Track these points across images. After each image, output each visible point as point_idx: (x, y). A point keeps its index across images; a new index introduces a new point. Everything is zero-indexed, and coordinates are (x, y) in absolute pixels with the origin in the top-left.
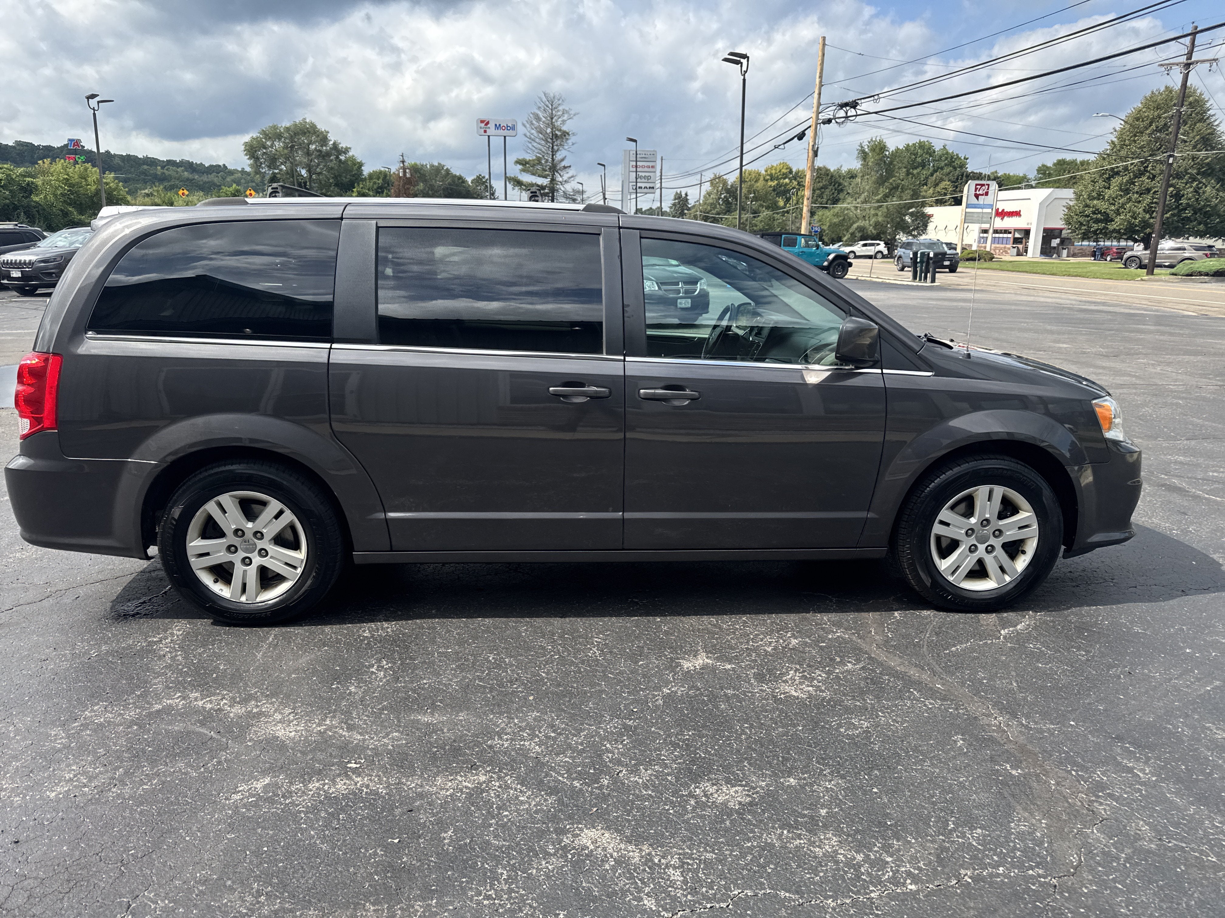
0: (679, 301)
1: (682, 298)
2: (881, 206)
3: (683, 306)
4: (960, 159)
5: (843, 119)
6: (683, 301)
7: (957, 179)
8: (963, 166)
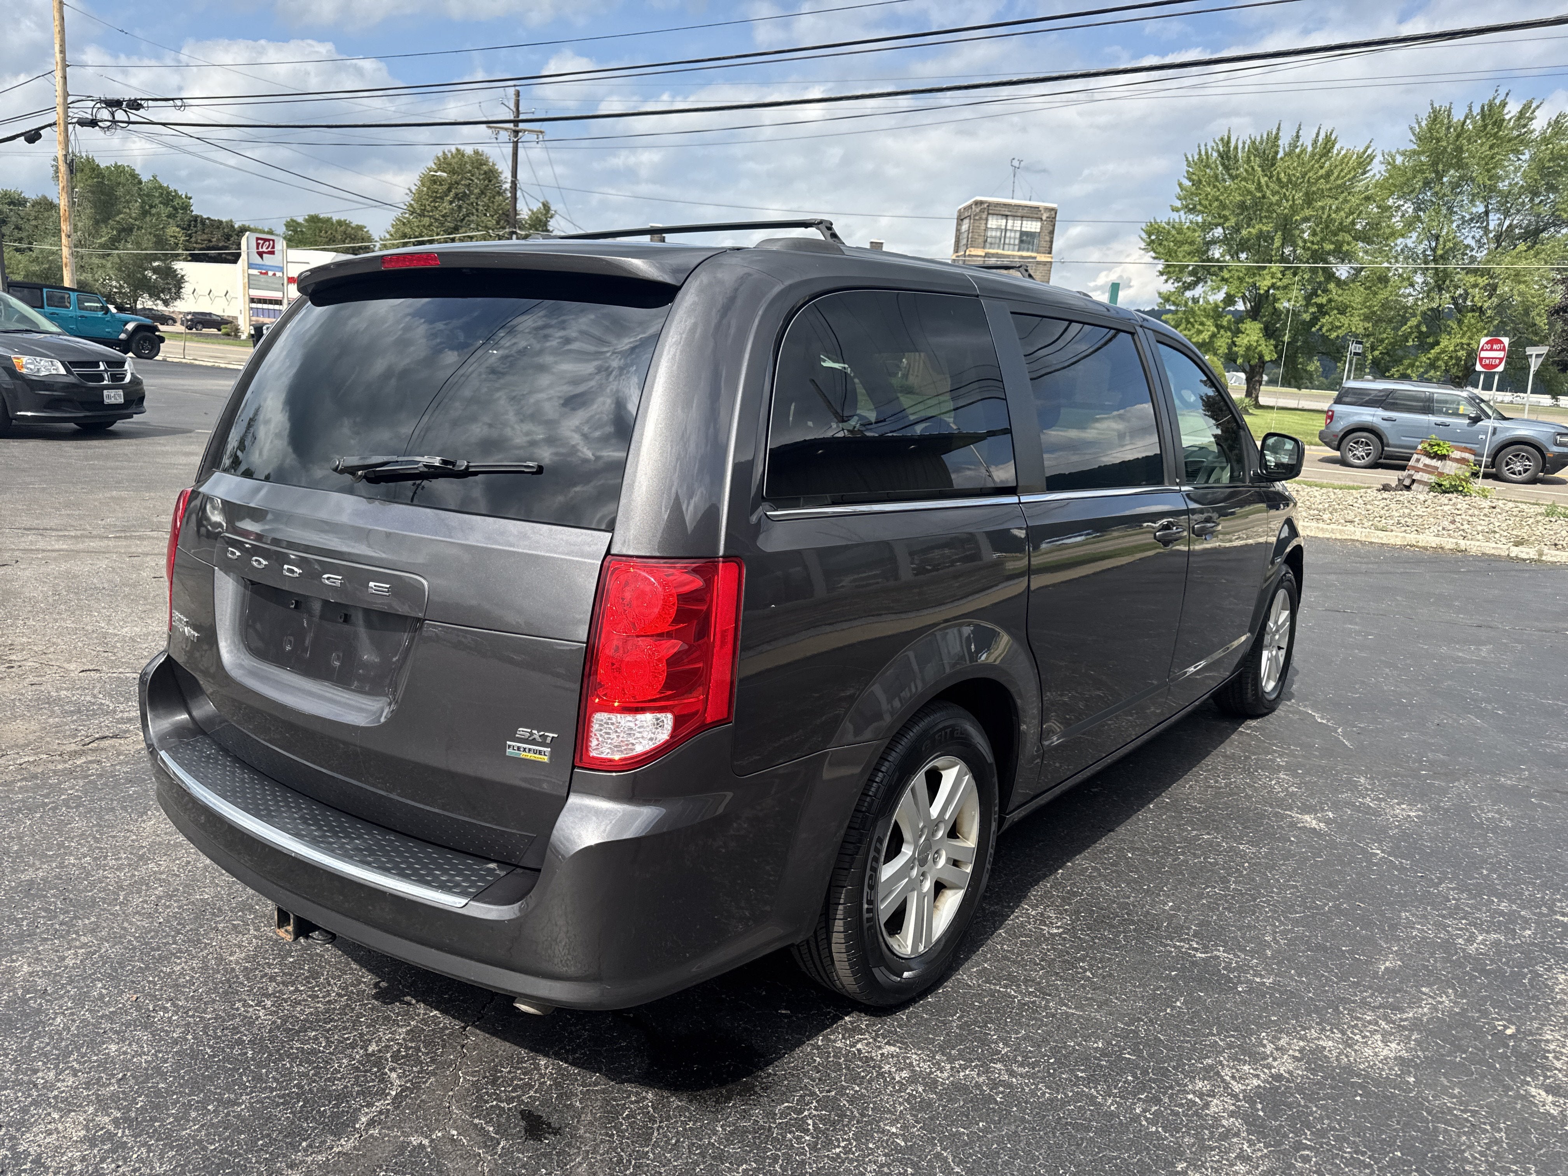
0: (105, 392)
1: (108, 387)
2: (109, 255)
3: (113, 401)
4: (180, 197)
5: (109, 124)
6: (112, 393)
7: (189, 226)
8: (186, 207)
